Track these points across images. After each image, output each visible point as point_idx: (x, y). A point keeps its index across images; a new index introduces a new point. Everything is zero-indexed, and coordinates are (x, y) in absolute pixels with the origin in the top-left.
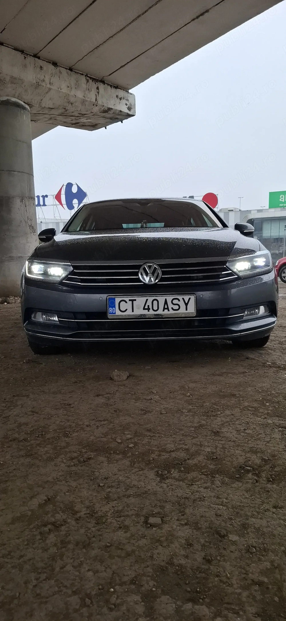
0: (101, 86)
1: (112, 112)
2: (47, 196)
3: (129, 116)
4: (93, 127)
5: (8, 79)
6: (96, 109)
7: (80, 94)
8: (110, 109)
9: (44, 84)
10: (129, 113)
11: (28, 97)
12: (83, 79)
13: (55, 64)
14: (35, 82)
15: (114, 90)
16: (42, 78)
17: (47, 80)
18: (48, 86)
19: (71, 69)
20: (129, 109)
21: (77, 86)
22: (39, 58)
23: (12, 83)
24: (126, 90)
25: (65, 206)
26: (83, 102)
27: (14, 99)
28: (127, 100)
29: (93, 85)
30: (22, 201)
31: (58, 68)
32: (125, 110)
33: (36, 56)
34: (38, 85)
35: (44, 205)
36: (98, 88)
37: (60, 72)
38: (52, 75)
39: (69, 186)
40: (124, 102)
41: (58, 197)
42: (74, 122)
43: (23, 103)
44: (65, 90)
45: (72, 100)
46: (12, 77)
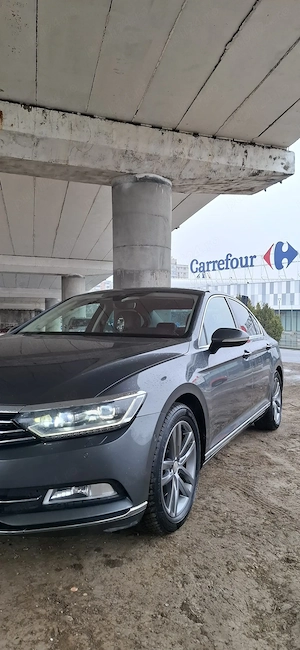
0: (250, 149)
1: (264, 174)
2: (255, 257)
3: (286, 176)
4: (251, 191)
5: (144, 157)
6: (243, 174)
7: (223, 161)
8: (259, 171)
9: (182, 156)
10: (286, 172)
11: (167, 171)
12: (229, 145)
13: (196, 135)
14: (172, 155)
15: (266, 150)
16: (180, 150)
17: (186, 152)
18: (187, 157)
19: (214, 137)
20: (286, 168)
21: (221, 152)
22: (178, 131)
23: (149, 160)
24: (283, 148)
25: (274, 266)
26: (228, 168)
27: (151, 175)
28: (284, 159)
29: (241, 149)
30: (152, 274)
31: (199, 138)
32: (280, 170)
33: (175, 130)
34: (175, 159)
35: (252, 265)
36: (246, 152)
37: (201, 142)
38: (192, 146)
39: (280, 245)
40: (279, 161)
41: (267, 257)
42: (226, 188)
43: (162, 178)
44: (206, 159)
45: (214, 168)
46: (147, 154)
